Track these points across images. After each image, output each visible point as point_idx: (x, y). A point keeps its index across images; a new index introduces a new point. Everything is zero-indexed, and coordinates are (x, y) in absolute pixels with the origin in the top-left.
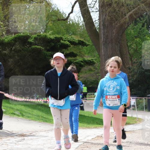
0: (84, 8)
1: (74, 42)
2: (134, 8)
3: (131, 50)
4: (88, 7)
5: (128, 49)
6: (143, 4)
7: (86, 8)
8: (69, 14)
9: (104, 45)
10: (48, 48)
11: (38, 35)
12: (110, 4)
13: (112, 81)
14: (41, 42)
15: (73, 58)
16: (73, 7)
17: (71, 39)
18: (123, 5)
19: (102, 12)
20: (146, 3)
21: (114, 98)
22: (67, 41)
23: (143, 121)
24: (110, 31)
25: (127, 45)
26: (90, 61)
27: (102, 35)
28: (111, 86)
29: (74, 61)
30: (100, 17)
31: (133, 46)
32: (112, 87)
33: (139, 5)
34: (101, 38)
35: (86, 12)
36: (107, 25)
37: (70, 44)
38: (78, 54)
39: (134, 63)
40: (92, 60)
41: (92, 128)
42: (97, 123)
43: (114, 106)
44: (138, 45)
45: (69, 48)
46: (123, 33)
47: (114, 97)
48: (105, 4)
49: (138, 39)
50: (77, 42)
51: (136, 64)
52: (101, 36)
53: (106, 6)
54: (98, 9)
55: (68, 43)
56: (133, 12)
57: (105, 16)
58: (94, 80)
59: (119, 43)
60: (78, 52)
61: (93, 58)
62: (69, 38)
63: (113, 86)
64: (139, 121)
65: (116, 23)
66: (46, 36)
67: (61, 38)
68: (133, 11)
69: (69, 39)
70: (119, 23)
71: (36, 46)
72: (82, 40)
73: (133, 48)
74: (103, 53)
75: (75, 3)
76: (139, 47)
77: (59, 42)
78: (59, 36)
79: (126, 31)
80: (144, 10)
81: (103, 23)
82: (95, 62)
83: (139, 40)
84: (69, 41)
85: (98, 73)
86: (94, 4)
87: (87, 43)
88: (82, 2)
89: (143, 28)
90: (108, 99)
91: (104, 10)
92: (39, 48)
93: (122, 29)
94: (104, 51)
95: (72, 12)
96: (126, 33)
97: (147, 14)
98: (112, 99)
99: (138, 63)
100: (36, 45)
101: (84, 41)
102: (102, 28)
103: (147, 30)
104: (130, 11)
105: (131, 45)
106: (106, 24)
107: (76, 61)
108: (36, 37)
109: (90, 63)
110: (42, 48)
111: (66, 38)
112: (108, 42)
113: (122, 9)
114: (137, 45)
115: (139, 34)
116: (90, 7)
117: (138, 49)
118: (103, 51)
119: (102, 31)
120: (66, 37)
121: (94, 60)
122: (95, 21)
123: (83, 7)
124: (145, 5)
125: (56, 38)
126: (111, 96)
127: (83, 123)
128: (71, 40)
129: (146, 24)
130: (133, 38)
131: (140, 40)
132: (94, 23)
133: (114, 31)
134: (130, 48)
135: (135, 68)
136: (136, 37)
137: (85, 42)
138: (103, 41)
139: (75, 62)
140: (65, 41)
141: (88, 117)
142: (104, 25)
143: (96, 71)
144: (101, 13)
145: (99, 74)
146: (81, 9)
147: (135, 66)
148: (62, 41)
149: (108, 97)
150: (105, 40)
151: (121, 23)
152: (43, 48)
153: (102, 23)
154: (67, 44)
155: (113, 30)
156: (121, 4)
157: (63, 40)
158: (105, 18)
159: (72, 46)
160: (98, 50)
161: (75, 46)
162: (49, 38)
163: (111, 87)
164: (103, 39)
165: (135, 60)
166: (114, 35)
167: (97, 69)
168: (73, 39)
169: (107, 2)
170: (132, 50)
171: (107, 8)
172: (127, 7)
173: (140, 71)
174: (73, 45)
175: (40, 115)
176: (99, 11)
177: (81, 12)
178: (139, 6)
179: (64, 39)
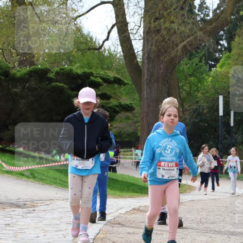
0: (124, 35)
1: (108, 79)
2: (189, 36)
3: (182, 92)
4: (129, 34)
5: (179, 91)
6: (201, 32)
7: (127, 34)
8: (104, 42)
9: (147, 84)
10: (73, 86)
11: (61, 69)
12: (158, 30)
13: (170, 139)
14: (65, 78)
15: (105, 101)
16: (109, 33)
17: (104, 75)
18: (175, 32)
19: (148, 40)
20: (205, 30)
21: (172, 166)
22: (99, 78)
23: (195, 190)
24: (156, 66)
25: (178, 85)
26: (127, 105)
27: (146, 72)
28: (168, 146)
29: (107, 105)
30: (144, 46)
31: (185, 88)
32: (169, 148)
33: (196, 33)
34: (144, 75)
35: (125, 40)
36: (152, 58)
37: (102, 81)
38: (113, 96)
39: (186, 110)
40: (131, 104)
41: (126, 198)
42: (133, 190)
43: (170, 178)
44: (193, 86)
45: (101, 88)
46: (173, 69)
47: (170, 164)
48: (152, 29)
49: (192, 79)
50: (112, 79)
51: (188, 112)
52: (144, 73)
53: (153, 33)
54: (142, 35)
55: (100, 80)
56: (188, 42)
57: (151, 46)
58: (132, 131)
59: (167, 82)
60: (113, 92)
61: (132, 102)
62: (102, 73)
63: (171, 147)
64: (190, 190)
65: (165, 56)
66: (71, 70)
67: (92, 74)
68: (188, 40)
69: (102, 76)
70: (169, 56)
71: (57, 83)
72: (119, 77)
73: (185, 90)
74: (145, 96)
75: (112, 28)
76: (194, 89)
77: (89, 78)
78: (89, 71)
79: (177, 67)
80: (203, 40)
81: (148, 56)
82: (135, 107)
83: (194, 80)
84: (101, 78)
85: (137, 122)
86: (138, 29)
87: (126, 81)
88: (122, 26)
89: (200, 64)
90: (161, 168)
91: (150, 38)
92: (61, 86)
93: (173, 64)
94: (147, 93)
95: (107, 39)
96: (177, 70)
97: (205, 45)
98: (168, 168)
99: (191, 111)
100: (57, 81)
101: (122, 78)
102: (146, 61)
103: (205, 67)
104: (183, 41)
105: (183, 86)
106: (152, 56)
107: (109, 105)
108: (58, 70)
109: (128, 108)
110: (65, 86)
111: (97, 74)
112: (153, 81)
113: (173, 38)
114: (190, 86)
115: (194, 71)
116: (132, 33)
117: (192, 91)
118: (145, 93)
119: (146, 66)
120: (98, 72)
121: (133, 105)
122: (138, 52)
123: (123, 33)
124: (204, 33)
125: (84, 73)
126: (166, 163)
127: (115, 190)
128: (105, 77)
129: (204, 58)
130: (186, 76)
131: (196, 80)
132: (136, 54)
133: (162, 66)
134: (181, 90)
135: (186, 117)
136: (190, 75)
137: (123, 80)
138: (147, 80)
139: (108, 107)
140: (96, 77)
141: (122, 181)
142: (149, 58)
143: (135, 119)
144: (146, 42)
145: (139, 124)
146: (119, 36)
147: (187, 114)
148: (92, 78)
149: (163, 164)
150: (148, 78)
151: (171, 56)
152: (67, 86)
153: (146, 55)
154: (99, 82)
155: (160, 65)
156: (173, 31)
157: (93, 76)
158: (150, 48)
159: (104, 84)
160: (140, 91)
161: (109, 85)
162: (75, 73)
163: (167, 148)
164: (146, 76)
165: (187, 107)
166: (162, 71)
167: (136, 117)
168: (107, 76)
169: (154, 28)
170: (184, 92)
171: (153, 35)
172: (181, 35)
173: (192, 122)
174: (107, 84)
175: (57, 177)
176: (144, 38)
177: (120, 39)
178: (196, 35)
179: (95, 75)
